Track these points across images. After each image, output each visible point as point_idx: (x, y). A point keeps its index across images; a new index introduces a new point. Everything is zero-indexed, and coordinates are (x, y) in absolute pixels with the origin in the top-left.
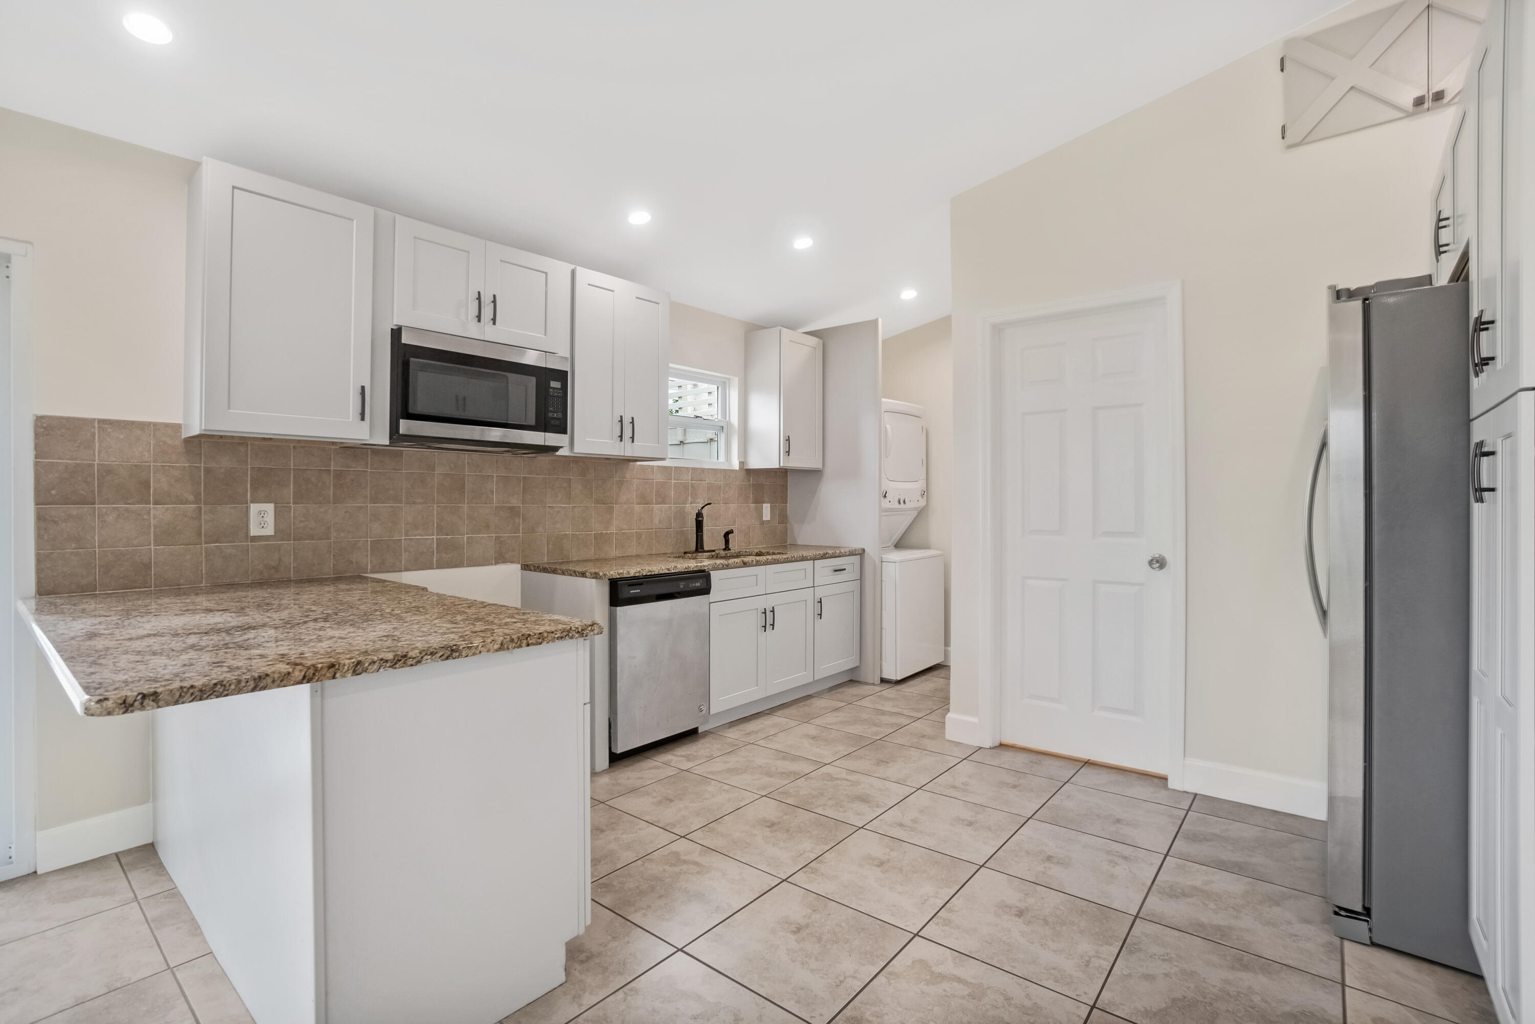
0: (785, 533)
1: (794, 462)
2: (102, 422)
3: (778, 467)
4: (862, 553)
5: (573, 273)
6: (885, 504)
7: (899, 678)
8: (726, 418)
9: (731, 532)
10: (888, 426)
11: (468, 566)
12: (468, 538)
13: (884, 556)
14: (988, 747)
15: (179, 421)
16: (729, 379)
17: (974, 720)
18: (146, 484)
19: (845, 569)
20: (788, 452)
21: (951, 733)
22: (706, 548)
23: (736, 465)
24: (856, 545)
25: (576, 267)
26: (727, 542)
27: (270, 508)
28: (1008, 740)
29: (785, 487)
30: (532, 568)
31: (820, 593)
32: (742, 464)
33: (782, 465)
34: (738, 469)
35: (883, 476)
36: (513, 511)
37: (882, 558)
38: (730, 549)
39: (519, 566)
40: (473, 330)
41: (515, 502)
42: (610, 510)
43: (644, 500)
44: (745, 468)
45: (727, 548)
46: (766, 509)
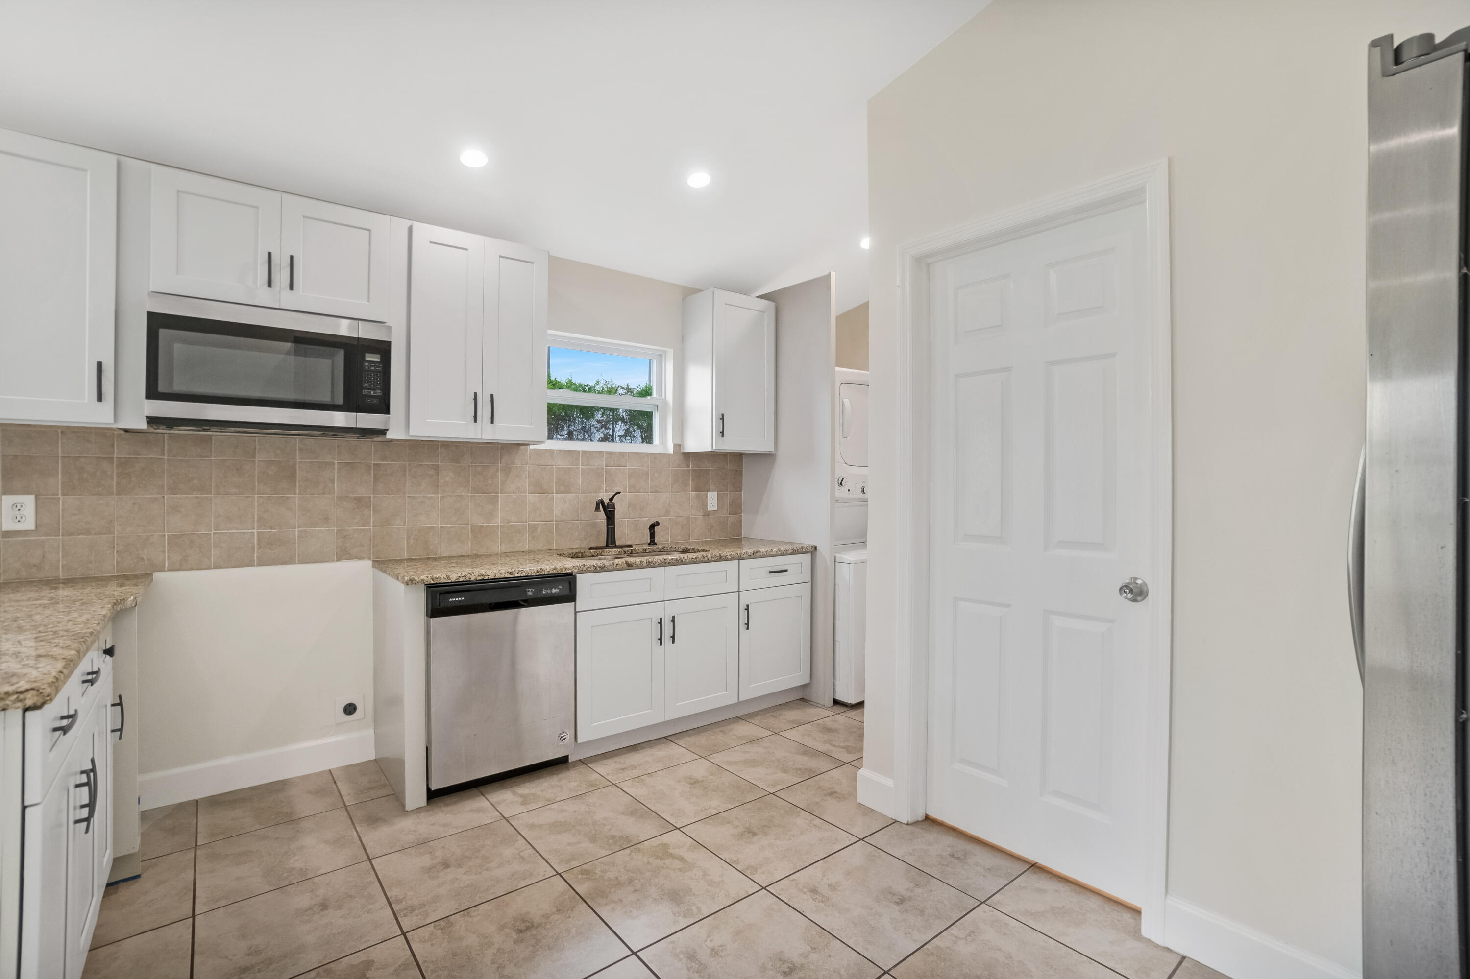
0: (739, 524)
1: (731, 445)
3: (710, 450)
4: (814, 551)
5: (410, 229)
6: (841, 493)
7: (853, 702)
8: (662, 396)
9: (657, 524)
10: (846, 401)
11: (301, 562)
12: (299, 531)
13: (838, 555)
14: (905, 821)
16: (665, 352)
17: (890, 782)
19: (786, 571)
20: (722, 433)
21: (861, 795)
22: (618, 543)
23: (671, 450)
24: (807, 541)
25: (413, 223)
26: (652, 535)
27: (29, 499)
29: (739, 473)
31: (746, 599)
32: (678, 446)
33: (718, 448)
34: (672, 453)
35: (838, 458)
36: (360, 502)
37: (835, 557)
38: (655, 544)
39: (370, 563)
40: (264, 296)
41: (362, 491)
42: (494, 501)
43: (539, 488)
44: (682, 451)
45: (652, 542)
46: (712, 500)
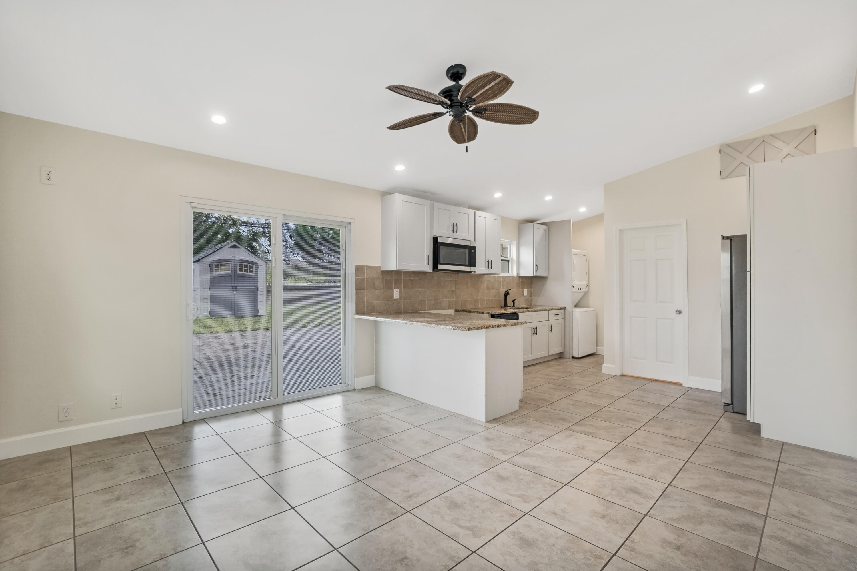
0: (532, 300)
1: (540, 274)
2: (367, 266)
4: (564, 309)
5: (475, 213)
6: (574, 290)
7: (580, 356)
8: (511, 257)
9: (515, 300)
10: (574, 260)
11: (442, 310)
12: (442, 300)
13: (573, 310)
14: (618, 375)
15: (379, 265)
16: (512, 242)
17: (613, 366)
18: (374, 284)
19: (559, 315)
20: (537, 270)
21: (604, 371)
22: (508, 306)
23: (515, 275)
24: (563, 306)
25: (476, 211)
26: (514, 304)
27: (398, 290)
28: (626, 373)
29: (532, 283)
30: (460, 311)
31: (551, 323)
32: (518, 274)
33: (534, 275)
34: (516, 276)
35: (573, 279)
36: (453, 292)
37: (573, 311)
38: (515, 306)
39: (454, 310)
40: (451, 235)
41: (453, 289)
42: (479, 291)
43: (488, 288)
44: (519, 276)
45: (514, 306)
46: (526, 291)
